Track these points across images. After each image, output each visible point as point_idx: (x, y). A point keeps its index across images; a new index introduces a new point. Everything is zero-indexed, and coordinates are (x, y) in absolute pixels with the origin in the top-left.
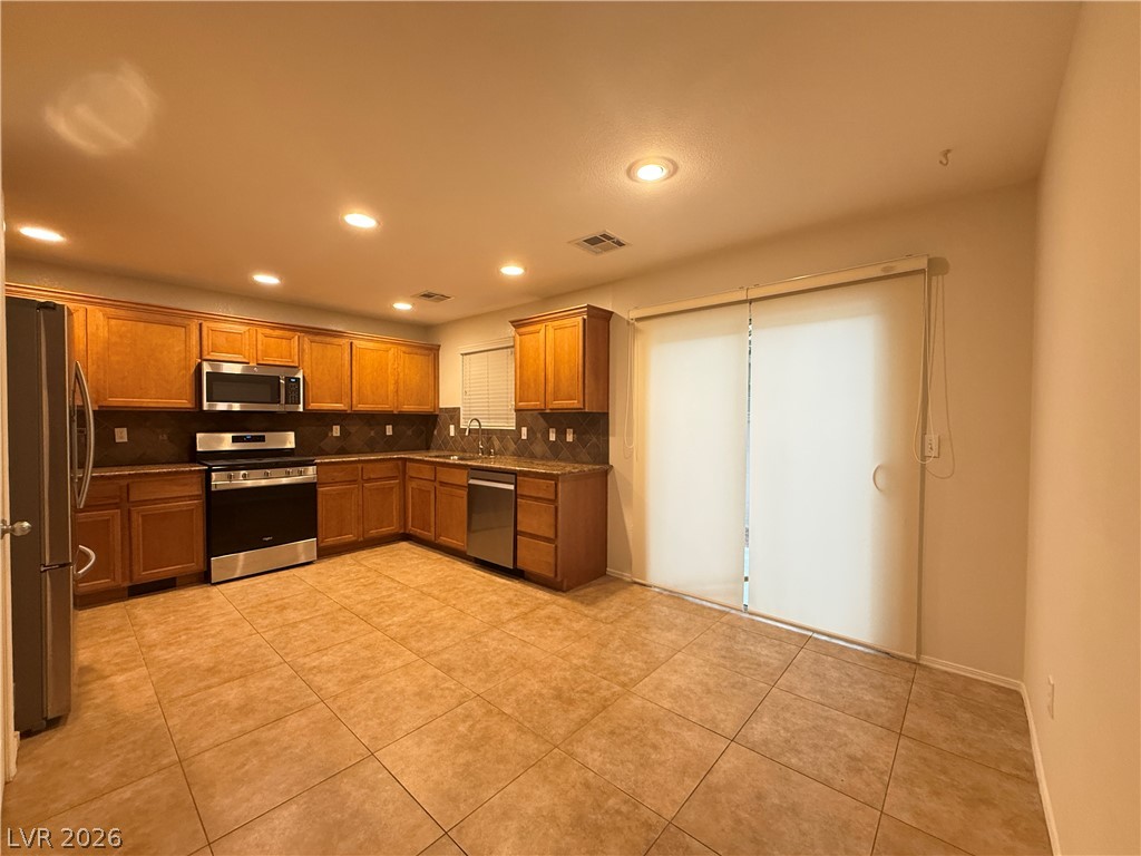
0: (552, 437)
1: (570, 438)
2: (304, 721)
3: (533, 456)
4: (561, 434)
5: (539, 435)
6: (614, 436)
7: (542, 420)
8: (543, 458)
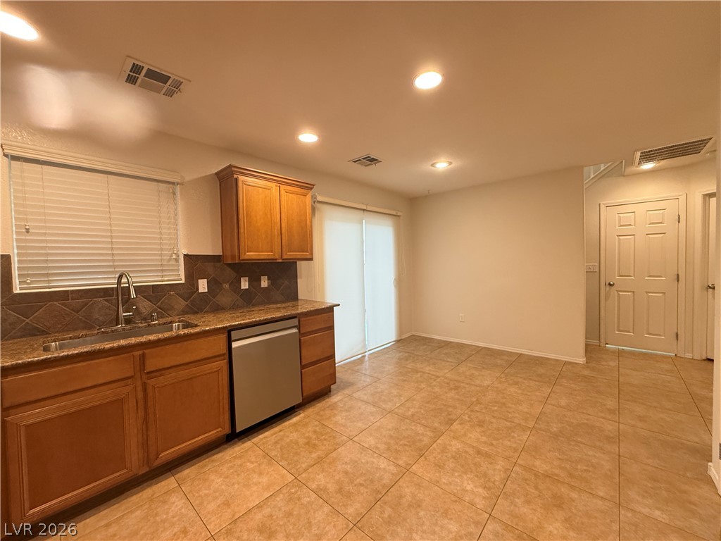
0: (245, 284)
1: (264, 283)
2: (538, 463)
3: (217, 309)
4: (255, 281)
5: (226, 286)
6: (301, 278)
7: (228, 270)
8: (234, 307)
